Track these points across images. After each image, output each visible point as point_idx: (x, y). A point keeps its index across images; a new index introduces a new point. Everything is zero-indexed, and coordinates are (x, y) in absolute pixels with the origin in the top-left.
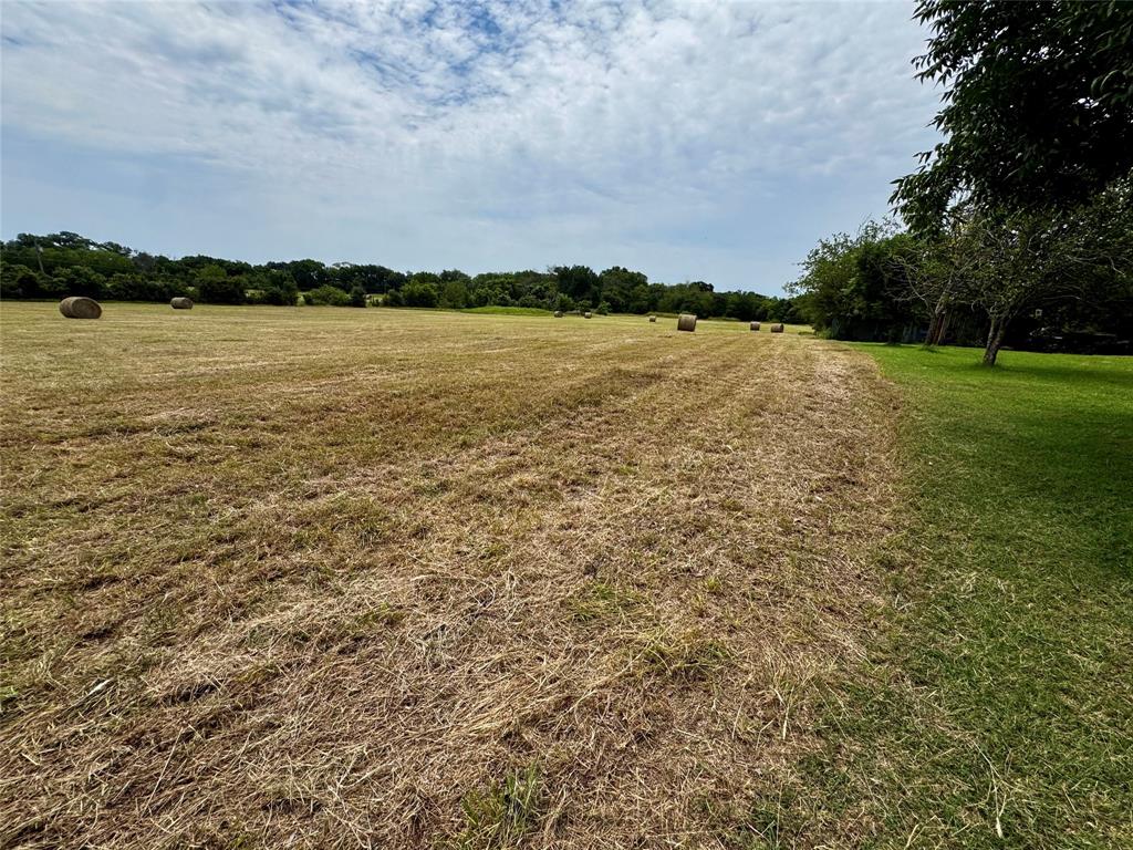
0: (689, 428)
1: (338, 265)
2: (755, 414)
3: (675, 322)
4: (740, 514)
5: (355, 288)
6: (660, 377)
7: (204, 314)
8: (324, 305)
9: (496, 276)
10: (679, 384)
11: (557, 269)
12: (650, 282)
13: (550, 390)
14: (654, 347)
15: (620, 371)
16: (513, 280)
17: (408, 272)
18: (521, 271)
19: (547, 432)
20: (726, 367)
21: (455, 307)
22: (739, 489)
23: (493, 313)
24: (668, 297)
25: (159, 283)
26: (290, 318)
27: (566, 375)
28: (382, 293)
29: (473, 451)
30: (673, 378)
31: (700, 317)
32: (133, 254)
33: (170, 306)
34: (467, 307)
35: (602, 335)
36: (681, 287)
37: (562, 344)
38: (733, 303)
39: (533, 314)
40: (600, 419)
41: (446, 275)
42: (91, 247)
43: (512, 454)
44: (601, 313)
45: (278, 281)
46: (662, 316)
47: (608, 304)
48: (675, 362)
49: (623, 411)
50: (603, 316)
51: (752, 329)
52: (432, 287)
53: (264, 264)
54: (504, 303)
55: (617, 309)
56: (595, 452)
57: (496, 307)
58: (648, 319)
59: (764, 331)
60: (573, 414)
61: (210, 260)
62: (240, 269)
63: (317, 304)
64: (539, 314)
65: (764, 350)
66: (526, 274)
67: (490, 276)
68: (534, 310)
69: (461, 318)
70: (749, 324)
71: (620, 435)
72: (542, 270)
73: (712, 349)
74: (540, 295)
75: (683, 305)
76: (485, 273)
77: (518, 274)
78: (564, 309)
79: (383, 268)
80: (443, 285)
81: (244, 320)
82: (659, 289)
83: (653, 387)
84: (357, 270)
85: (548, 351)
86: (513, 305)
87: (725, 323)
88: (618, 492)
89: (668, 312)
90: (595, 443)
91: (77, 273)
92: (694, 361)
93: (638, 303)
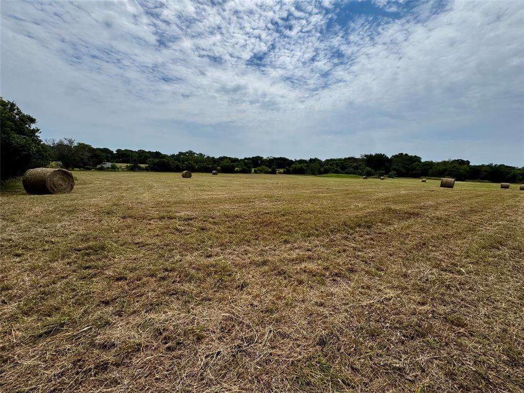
0: (432, 251)
1: (268, 158)
2: (494, 247)
3: (439, 182)
4: (462, 330)
5: (273, 166)
6: (418, 214)
7: (221, 176)
8: (260, 173)
9: (334, 160)
10: (431, 220)
11: (366, 156)
12: (423, 161)
13: (343, 217)
14: (418, 196)
15: (390, 209)
16: (342, 162)
17: (295, 160)
18: (347, 157)
19: (332, 241)
20: (473, 211)
21: (313, 174)
22: (466, 306)
23: (331, 177)
24: (436, 168)
25: (210, 166)
26: (247, 178)
27: (357, 209)
28: (283, 168)
29: (288, 246)
30: (427, 216)
31: (457, 180)
32: (206, 157)
33: (211, 174)
34: (319, 174)
35: (387, 189)
36: (444, 163)
37: (361, 192)
38: (486, 171)
39: (352, 177)
40: (368, 237)
41: (311, 160)
42: (195, 155)
43: (308, 250)
44: (390, 177)
45: (246, 164)
46: (430, 179)
47: (395, 172)
48: (432, 206)
49: (385, 234)
50: (391, 179)
51: (502, 187)
52: (304, 165)
53: (243, 158)
54: (337, 172)
55: (400, 175)
56: (357, 257)
57: (333, 174)
58: (421, 180)
59: (514, 189)
60: (352, 231)
61: (226, 158)
62: (236, 160)
63: (258, 173)
64: (354, 177)
65: (511, 202)
66: (350, 158)
67: (331, 160)
68: (352, 175)
69: (315, 179)
70: (500, 185)
71: (378, 249)
72: (358, 156)
73: (464, 199)
74: (356, 168)
75: (446, 173)
76: (329, 159)
77: (345, 159)
78: (369, 175)
79: (285, 158)
80: (309, 164)
81: (232, 179)
82: (430, 164)
83: (412, 220)
84: (275, 159)
85: (351, 196)
86: (341, 173)
87: (479, 183)
88: (363, 288)
89: (435, 176)
90: (359, 251)
91: (189, 163)
92: (447, 206)
93: (414, 172)
